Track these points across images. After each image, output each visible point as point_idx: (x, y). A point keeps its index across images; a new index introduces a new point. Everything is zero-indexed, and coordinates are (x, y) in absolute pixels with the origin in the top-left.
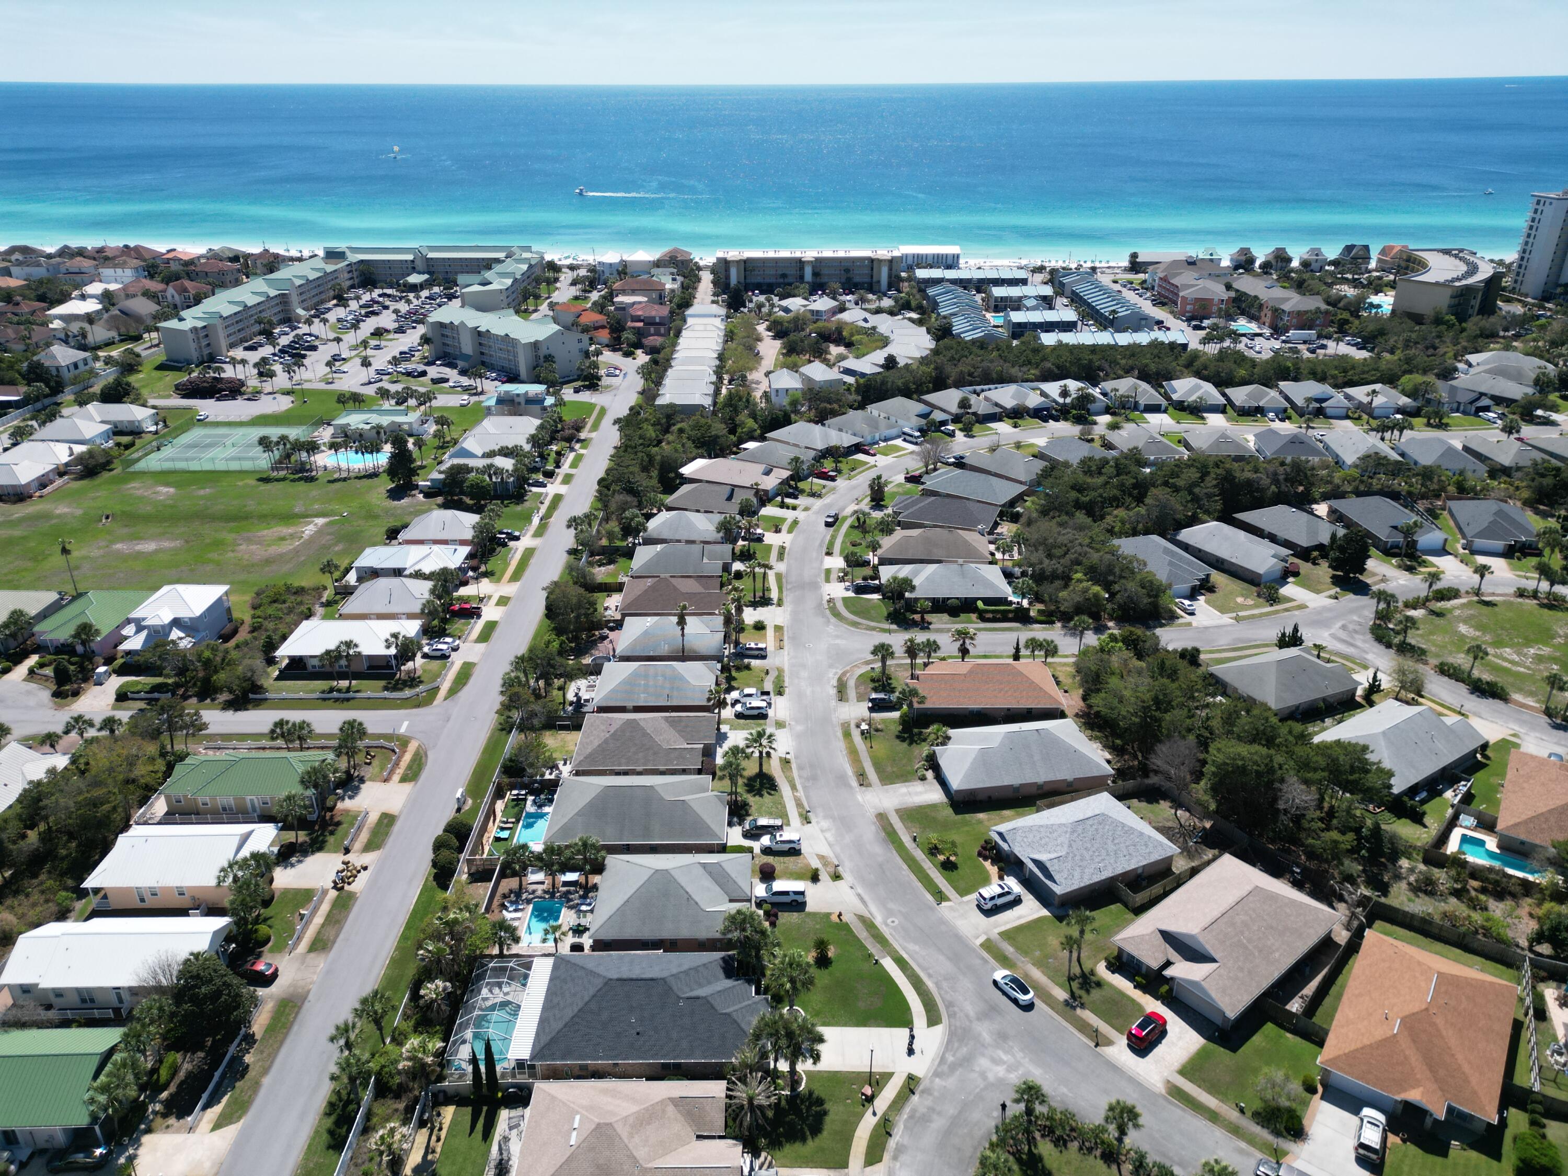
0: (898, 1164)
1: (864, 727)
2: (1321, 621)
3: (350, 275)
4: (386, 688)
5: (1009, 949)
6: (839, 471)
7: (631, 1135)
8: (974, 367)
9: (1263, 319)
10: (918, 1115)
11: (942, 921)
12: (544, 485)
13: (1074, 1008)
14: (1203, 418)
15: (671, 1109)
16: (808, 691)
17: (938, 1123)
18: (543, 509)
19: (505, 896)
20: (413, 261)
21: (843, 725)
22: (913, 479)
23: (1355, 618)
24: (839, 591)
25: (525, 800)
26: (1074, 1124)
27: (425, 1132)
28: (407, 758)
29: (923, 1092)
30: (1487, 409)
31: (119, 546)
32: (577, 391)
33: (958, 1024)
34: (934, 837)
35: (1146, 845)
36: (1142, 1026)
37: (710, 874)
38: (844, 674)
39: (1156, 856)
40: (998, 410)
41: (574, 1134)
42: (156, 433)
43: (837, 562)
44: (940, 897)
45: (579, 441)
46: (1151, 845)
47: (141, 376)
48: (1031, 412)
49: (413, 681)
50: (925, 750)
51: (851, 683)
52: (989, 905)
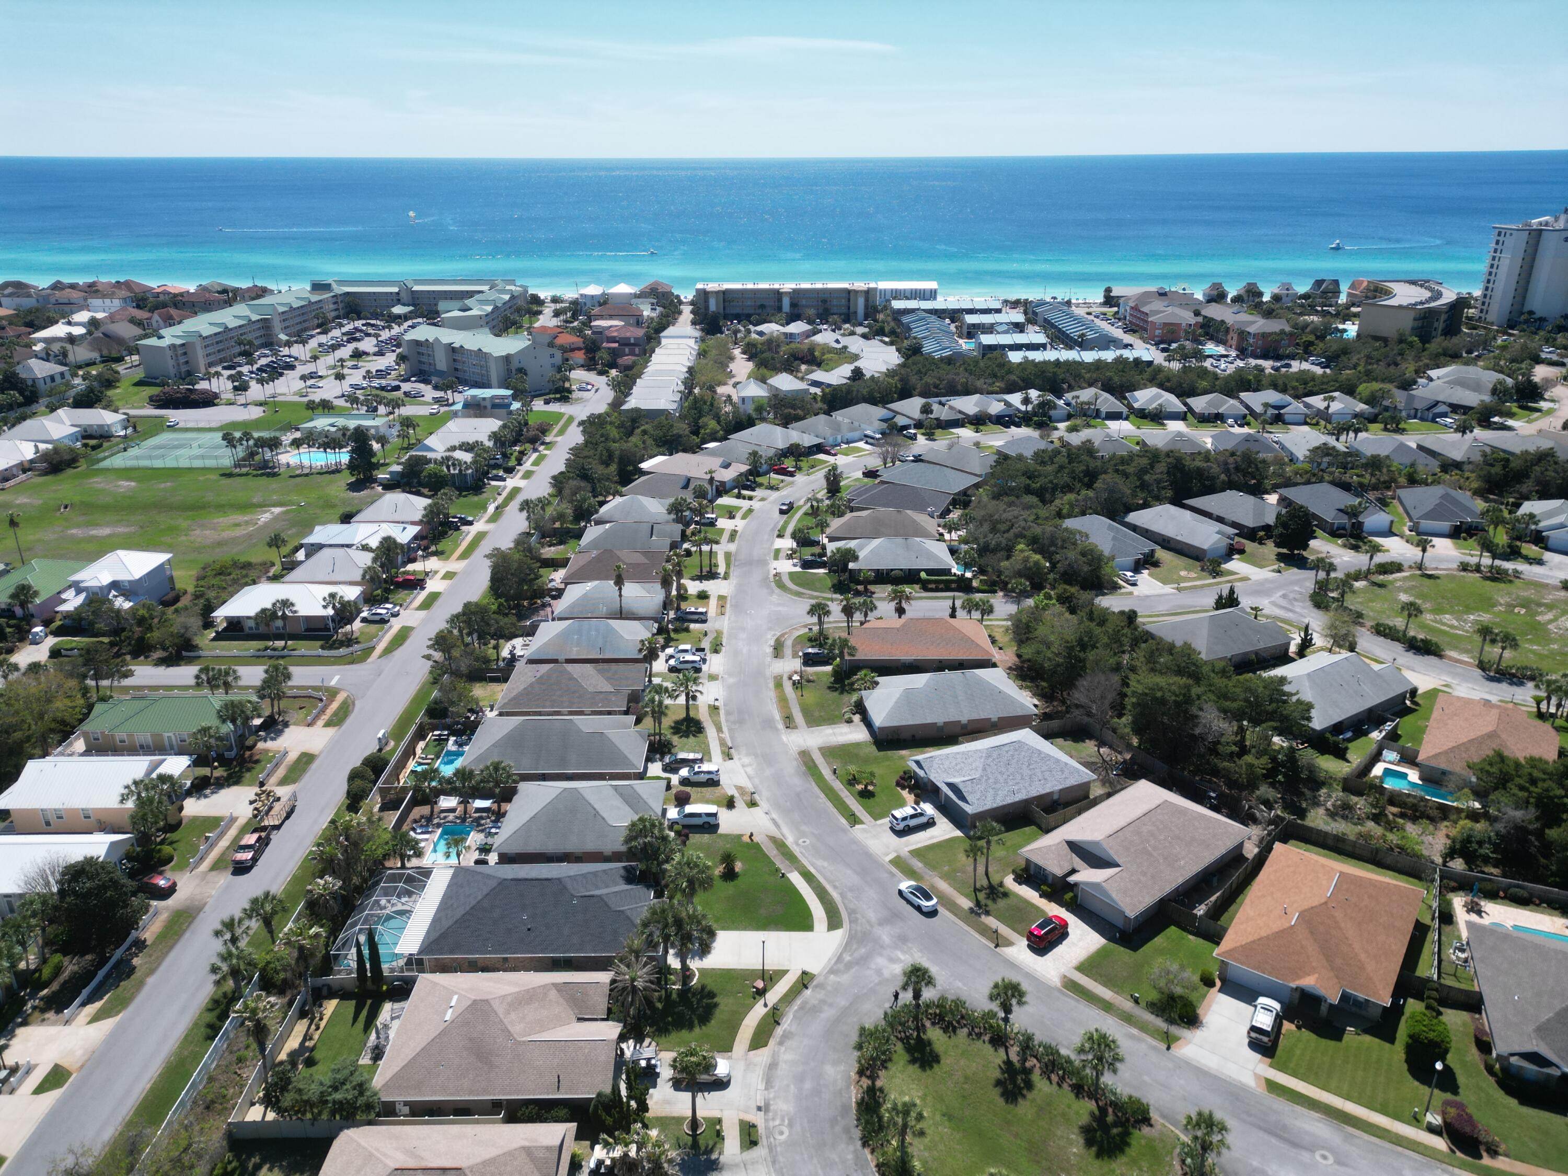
0: (783, 1049)
1: (796, 677)
2: (1262, 589)
3: (335, 306)
4: (323, 647)
5: (918, 865)
6: (799, 469)
7: (508, 1012)
8: (939, 379)
9: (1230, 342)
10: (808, 1006)
11: (854, 841)
12: (503, 479)
13: (979, 915)
14: (1163, 425)
15: (553, 993)
16: (745, 650)
17: (828, 1013)
18: (500, 499)
19: (415, 821)
20: (398, 294)
21: (775, 677)
22: (871, 474)
23: (1296, 588)
24: (787, 567)
25: (447, 740)
26: (964, 1011)
27: (305, 1022)
28: (335, 706)
29: (816, 986)
30: (1445, 415)
31: (74, 531)
32: (547, 402)
33: (859, 928)
34: (853, 769)
35: (1062, 771)
36: (1041, 926)
37: (621, 795)
38: (782, 635)
39: (1072, 781)
40: (960, 416)
41: (450, 1011)
42: (125, 436)
43: (788, 543)
44: (854, 820)
45: (543, 443)
46: (1067, 772)
47: (118, 391)
48: (994, 419)
49: (349, 641)
50: (854, 697)
51: (789, 643)
52: (901, 826)
